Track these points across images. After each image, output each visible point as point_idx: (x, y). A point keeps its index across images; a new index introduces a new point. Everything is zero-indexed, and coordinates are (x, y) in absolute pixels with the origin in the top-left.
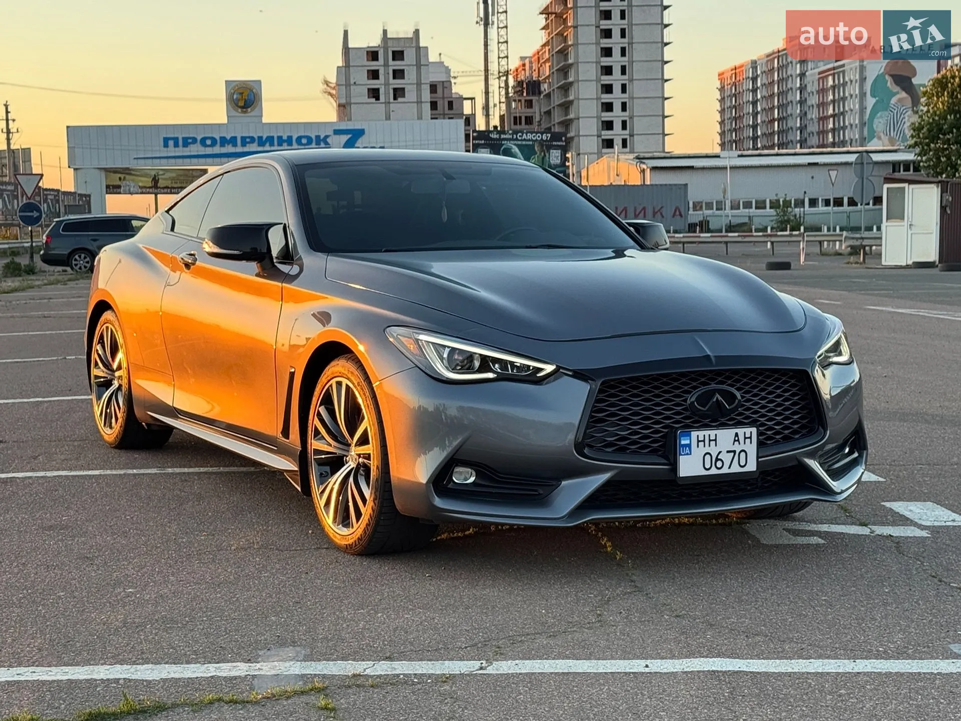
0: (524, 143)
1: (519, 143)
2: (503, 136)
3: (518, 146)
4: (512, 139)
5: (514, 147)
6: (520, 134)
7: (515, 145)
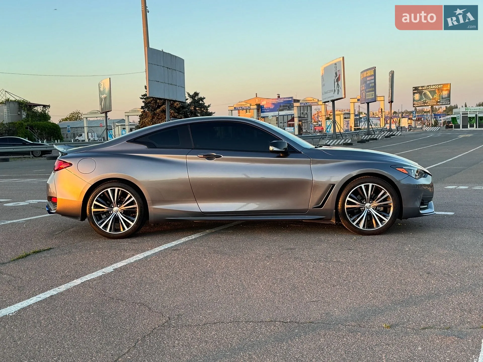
0: (431, 90)
1: (430, 90)
2: (423, 88)
3: (429, 91)
4: (427, 89)
5: (427, 92)
6: (430, 86)
7: (428, 91)
